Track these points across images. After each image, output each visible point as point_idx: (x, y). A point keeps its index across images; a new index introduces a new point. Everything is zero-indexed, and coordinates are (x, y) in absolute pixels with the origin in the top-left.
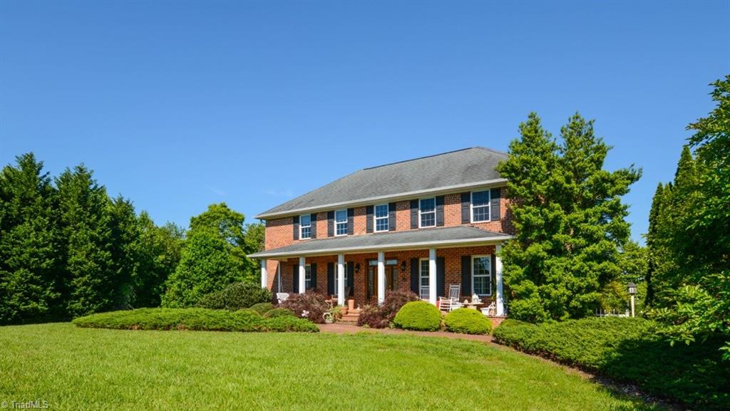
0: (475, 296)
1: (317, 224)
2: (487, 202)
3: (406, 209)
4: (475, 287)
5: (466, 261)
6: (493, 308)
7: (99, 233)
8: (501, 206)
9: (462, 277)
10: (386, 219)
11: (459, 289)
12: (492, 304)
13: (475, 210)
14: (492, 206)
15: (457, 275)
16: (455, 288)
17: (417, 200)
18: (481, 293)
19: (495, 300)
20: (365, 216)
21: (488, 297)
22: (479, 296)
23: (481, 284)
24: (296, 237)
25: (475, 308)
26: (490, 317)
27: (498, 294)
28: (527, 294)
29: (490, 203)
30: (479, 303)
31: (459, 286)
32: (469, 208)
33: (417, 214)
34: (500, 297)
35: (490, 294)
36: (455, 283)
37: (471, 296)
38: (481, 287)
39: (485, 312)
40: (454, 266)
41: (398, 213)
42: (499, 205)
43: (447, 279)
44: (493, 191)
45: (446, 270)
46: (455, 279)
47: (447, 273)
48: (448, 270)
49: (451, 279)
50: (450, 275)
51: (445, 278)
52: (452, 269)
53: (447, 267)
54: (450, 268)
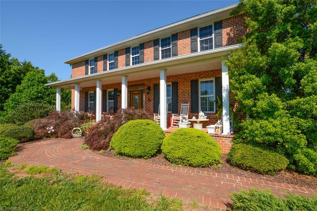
0: (201, 114)
1: (98, 64)
2: (211, 34)
3: (151, 47)
4: (201, 106)
5: (194, 84)
6: (220, 126)
7: (3, 78)
8: (223, 36)
9: (191, 97)
10: (138, 56)
11: (188, 107)
12: (219, 122)
13: (202, 42)
14: (215, 36)
15: (188, 96)
16: (185, 107)
17: (159, 39)
18: (206, 111)
19: (220, 118)
20: (125, 55)
21: (212, 114)
22: (205, 113)
23: (206, 103)
24: (87, 73)
25: (201, 125)
26: (216, 136)
27: (224, 112)
28: (270, 112)
29: (213, 35)
30: (206, 120)
31: (188, 105)
32: (197, 41)
33: (158, 50)
34: (226, 114)
35: (214, 112)
36: (186, 102)
37: (198, 113)
38: (206, 106)
39: (211, 129)
40: (185, 89)
41: (145, 50)
42: (221, 35)
43: (180, 99)
44: (215, 23)
45: (179, 92)
46: (185, 99)
47: (180, 94)
48: (180, 92)
49: (183, 99)
50: (182, 96)
51: (178, 98)
52: (183, 91)
53: (180, 90)
54: (182, 90)
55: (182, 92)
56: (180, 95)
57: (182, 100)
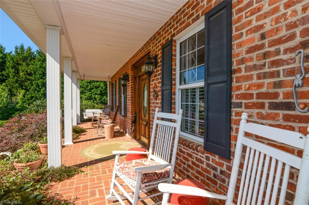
45: (235, 50)
46: (278, 85)
47: (242, 61)
48: (244, 49)
49: (260, 86)
50: (255, 67)
51: (234, 84)
52: (263, 37)
53: (244, 38)
54: (257, 35)
55: (257, 43)
56: (243, 67)
57: (254, 92)
